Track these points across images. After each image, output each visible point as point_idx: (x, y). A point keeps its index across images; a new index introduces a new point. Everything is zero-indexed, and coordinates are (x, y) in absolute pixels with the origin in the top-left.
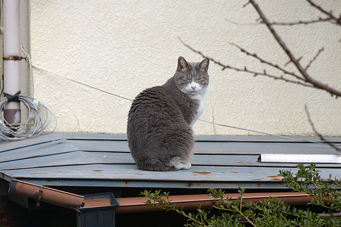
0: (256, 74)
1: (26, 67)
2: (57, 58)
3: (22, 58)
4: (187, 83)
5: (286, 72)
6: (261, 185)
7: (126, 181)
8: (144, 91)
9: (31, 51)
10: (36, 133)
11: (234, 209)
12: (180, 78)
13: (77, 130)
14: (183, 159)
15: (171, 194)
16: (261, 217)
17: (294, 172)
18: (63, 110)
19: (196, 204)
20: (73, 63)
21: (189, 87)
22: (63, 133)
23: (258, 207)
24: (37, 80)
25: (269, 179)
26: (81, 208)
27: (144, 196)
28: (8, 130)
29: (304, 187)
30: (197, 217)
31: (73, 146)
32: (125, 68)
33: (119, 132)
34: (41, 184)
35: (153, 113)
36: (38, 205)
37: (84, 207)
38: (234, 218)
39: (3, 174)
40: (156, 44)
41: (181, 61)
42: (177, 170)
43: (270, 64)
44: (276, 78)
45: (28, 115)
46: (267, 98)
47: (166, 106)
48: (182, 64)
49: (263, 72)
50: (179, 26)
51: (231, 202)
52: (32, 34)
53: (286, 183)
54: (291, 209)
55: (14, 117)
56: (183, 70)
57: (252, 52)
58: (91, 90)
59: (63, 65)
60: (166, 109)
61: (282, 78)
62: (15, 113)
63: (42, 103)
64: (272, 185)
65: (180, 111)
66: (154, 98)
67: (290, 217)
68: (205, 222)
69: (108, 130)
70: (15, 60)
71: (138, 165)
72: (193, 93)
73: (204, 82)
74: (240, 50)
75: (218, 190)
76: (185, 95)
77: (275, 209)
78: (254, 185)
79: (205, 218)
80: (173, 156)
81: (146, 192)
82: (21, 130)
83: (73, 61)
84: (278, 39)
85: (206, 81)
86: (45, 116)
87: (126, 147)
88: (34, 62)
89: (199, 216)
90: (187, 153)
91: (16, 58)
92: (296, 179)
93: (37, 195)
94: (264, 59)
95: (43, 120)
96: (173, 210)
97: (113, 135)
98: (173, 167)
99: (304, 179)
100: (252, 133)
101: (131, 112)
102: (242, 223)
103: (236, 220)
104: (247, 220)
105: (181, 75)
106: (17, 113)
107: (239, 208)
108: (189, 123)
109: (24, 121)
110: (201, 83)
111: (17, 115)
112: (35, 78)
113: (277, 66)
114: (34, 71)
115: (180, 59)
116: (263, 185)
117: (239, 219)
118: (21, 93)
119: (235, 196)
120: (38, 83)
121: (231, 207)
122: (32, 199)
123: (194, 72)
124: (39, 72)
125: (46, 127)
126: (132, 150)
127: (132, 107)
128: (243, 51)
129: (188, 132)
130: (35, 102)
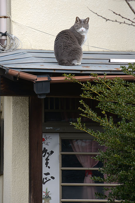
0: (121, 23)
1: (9, 21)
2: (22, 17)
3: (8, 17)
4: (80, 28)
5: (133, 22)
6: (112, 72)
7: (54, 70)
8: (61, 31)
9: (12, 14)
10: (14, 49)
11: (102, 82)
12: (77, 26)
13: (31, 48)
14: (78, 61)
15: (75, 76)
16: (114, 85)
17: (127, 66)
18: (25, 40)
19: (86, 80)
20: (29, 20)
21: (80, 30)
22: (25, 49)
23: (112, 81)
24: (14, 26)
25: (115, 70)
26: (36, 81)
27: (64, 76)
28: (2, 48)
29: (131, 73)
30: (86, 85)
31: (30, 55)
32: (51, 22)
33: (48, 50)
34: (19, 70)
35: (65, 41)
36: (18, 79)
37: (37, 81)
38: (102, 86)
39: (2, 66)
40: (64, 11)
41: (77, 19)
42: (76, 65)
43: (126, 19)
44: (129, 25)
45: (10, 42)
46: (111, 35)
47: (71, 38)
48: (78, 20)
49: (124, 22)
50: (74, 4)
51: (101, 79)
52: (12, 7)
53: (124, 71)
54: (126, 82)
55: (4, 42)
56: (78, 22)
57: (118, 14)
58: (37, 31)
59: (25, 20)
60: (71, 39)
61: (132, 25)
62: (5, 41)
63: (16, 37)
64: (116, 72)
65: (77, 40)
66: (66, 34)
67: (126, 86)
68: (90, 87)
69: (43, 49)
70: (4, 18)
71: (59, 63)
72: (82, 32)
73: (87, 28)
74: (113, 12)
75: (95, 74)
76: (79, 33)
77: (119, 82)
78: (108, 72)
79: (90, 85)
80: (74, 59)
81: (65, 75)
82: (7, 48)
83: (29, 19)
84: (131, 8)
85: (87, 27)
86: (17, 42)
87: (53, 55)
88: (13, 19)
89: (87, 85)
90: (79, 58)
91: (5, 17)
92: (128, 69)
93: (17, 75)
94: (123, 17)
95: (17, 44)
96: (77, 82)
97: (46, 50)
98: (74, 64)
99: (131, 70)
100: (104, 50)
101: (56, 40)
102: (106, 88)
103: (103, 87)
104: (107, 87)
105: (77, 24)
106: (6, 41)
107: (104, 81)
108: (80, 45)
109: (8, 44)
110: (85, 28)
111: (5, 42)
112: (13, 26)
113: (129, 20)
114: (13, 23)
115: (77, 18)
116: (113, 72)
117: (104, 86)
118: (7, 32)
119: (102, 77)
120: (14, 28)
121: (101, 81)
122: (15, 77)
123: (83, 23)
124: (15, 23)
125: (18, 46)
126: (56, 57)
127: (56, 38)
128: (114, 13)
129: (80, 49)
130: (13, 36)
